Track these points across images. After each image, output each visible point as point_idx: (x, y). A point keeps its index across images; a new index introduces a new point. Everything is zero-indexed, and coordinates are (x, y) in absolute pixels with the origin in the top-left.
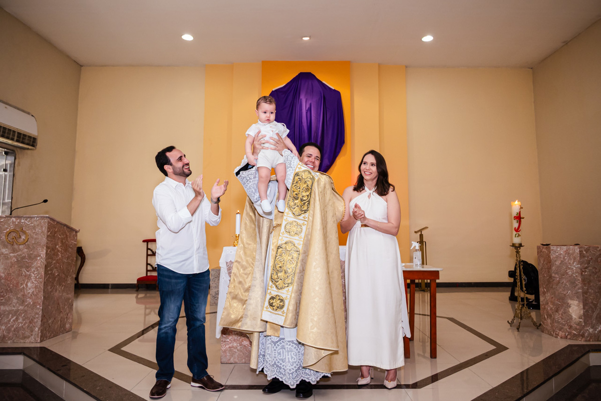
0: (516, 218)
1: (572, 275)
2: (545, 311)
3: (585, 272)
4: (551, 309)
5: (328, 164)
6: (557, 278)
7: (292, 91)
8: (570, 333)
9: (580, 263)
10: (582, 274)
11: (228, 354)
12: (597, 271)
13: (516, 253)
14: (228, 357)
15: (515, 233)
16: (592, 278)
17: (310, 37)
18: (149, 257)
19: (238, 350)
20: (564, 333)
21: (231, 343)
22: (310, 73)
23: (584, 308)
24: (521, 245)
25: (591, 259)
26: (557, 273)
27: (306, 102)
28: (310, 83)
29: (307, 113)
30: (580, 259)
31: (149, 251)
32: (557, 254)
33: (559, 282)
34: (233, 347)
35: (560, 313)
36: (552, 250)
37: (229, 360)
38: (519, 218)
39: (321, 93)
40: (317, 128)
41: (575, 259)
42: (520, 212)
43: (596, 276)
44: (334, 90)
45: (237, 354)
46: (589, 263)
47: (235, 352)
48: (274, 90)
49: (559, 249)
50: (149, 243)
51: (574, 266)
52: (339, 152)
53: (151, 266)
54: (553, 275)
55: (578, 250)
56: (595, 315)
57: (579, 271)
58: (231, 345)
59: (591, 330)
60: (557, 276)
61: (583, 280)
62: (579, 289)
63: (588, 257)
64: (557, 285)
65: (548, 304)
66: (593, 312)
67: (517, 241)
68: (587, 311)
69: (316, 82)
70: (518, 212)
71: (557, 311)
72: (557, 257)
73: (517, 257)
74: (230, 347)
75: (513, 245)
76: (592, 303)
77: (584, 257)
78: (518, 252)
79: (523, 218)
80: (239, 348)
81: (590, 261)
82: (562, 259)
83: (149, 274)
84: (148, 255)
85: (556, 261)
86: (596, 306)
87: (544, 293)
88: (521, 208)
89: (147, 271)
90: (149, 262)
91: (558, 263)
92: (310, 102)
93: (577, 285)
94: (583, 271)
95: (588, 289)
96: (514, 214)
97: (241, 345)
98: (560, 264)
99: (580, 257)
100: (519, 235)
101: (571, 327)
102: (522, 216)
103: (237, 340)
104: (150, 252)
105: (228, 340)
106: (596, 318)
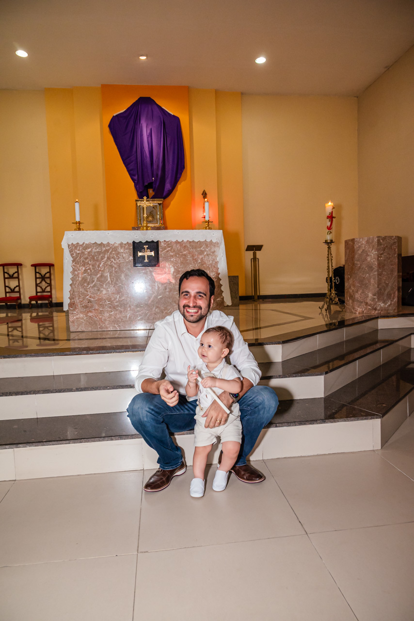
0: (328, 217)
1: (370, 261)
2: (348, 294)
3: (381, 257)
4: (353, 291)
5: (170, 188)
6: (358, 264)
7: (133, 117)
8: (365, 309)
9: (378, 250)
10: (378, 259)
11: (77, 325)
12: (390, 256)
13: (327, 249)
15: (328, 231)
16: (386, 262)
17: (147, 56)
18: (6, 280)
19: (84, 320)
20: (361, 309)
21: (77, 315)
22: (149, 98)
23: (378, 287)
24: (332, 242)
25: (387, 246)
26: (358, 261)
27: (147, 127)
28: (150, 108)
29: (148, 138)
30: (378, 247)
31: (6, 274)
32: (360, 244)
33: (360, 267)
34: (80, 318)
35: (359, 293)
36: (356, 241)
37: (78, 329)
38: (331, 217)
39: (160, 119)
40: (158, 154)
41: (373, 246)
42: (332, 212)
43: (389, 261)
44: (174, 116)
45: (85, 324)
46: (384, 250)
48: (115, 115)
49: (361, 240)
50: (5, 267)
51: (373, 253)
52: (180, 177)
53: (10, 288)
54: (356, 262)
55: (377, 239)
56: (386, 292)
57: (376, 257)
59: (382, 305)
60: (358, 263)
61: (379, 264)
62: (375, 272)
63: (384, 245)
64: (358, 271)
65: (350, 287)
66: (385, 290)
67: (329, 238)
68: (380, 289)
69: (156, 106)
70: (331, 211)
71: (357, 292)
72: (360, 247)
73: (328, 252)
74: (77, 318)
75: (326, 242)
76: (385, 282)
77: (381, 245)
78: (329, 248)
79: (335, 218)
80: (85, 318)
81: (385, 248)
82: (363, 248)
83: (8, 295)
84: (5, 278)
85: (358, 250)
86: (387, 285)
87: (348, 279)
88: (334, 208)
89: (6, 293)
90: (7, 285)
91: (360, 252)
92: (150, 128)
93: (374, 268)
94: (379, 257)
95: (382, 272)
96: (328, 214)
97: (86, 316)
98: (362, 252)
99: (378, 245)
100: (331, 233)
101: (367, 304)
102: (334, 215)
103: (83, 312)
104: (6, 276)
105: (75, 313)
106: (387, 295)
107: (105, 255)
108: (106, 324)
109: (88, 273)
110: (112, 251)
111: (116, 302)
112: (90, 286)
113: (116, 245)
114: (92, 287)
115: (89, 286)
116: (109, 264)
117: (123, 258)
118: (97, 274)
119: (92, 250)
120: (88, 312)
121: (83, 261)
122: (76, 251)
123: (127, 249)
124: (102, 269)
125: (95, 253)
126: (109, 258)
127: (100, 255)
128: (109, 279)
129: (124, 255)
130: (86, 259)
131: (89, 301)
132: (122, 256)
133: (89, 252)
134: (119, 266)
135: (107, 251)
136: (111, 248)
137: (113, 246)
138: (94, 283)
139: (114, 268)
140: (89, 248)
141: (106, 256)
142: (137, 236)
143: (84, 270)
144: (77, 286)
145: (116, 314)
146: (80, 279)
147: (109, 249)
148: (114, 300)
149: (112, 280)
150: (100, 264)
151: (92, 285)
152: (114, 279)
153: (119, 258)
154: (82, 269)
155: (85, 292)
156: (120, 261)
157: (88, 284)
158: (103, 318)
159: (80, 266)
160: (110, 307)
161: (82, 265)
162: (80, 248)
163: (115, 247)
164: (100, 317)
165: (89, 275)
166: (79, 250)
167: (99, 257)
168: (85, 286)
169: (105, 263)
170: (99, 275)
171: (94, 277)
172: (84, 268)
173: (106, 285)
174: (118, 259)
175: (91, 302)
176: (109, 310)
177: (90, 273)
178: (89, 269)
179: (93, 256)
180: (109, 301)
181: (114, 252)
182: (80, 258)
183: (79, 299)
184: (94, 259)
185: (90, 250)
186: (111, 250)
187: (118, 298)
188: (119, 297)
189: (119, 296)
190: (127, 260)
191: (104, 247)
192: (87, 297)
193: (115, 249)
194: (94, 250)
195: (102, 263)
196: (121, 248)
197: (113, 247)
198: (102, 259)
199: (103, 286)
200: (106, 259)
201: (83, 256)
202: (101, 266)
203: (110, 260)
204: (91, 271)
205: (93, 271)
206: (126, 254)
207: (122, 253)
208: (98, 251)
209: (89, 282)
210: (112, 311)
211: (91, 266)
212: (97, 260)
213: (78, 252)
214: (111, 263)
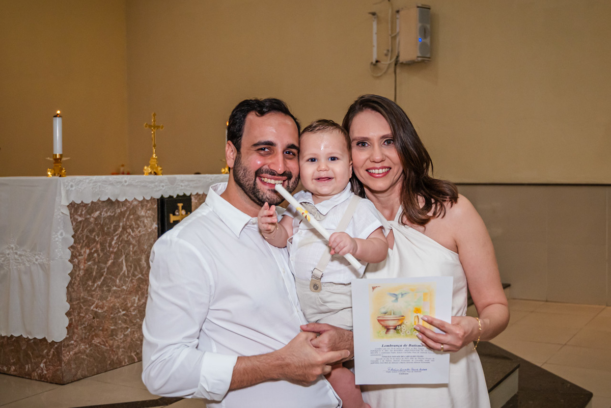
11: (73, 366)
14: (73, 370)
19: (87, 356)
21: (76, 347)
34: (80, 352)
37: (76, 375)
45: (86, 362)
47: (83, 359)
58: (76, 350)
74: (75, 354)
80: (88, 351)
97: (90, 346)
103: (85, 338)
105: (72, 342)
107: (119, 222)
108: (120, 354)
109: (94, 260)
110: (129, 215)
111: (134, 310)
112: (98, 285)
113: (135, 203)
114: (100, 287)
115: (96, 285)
116: (126, 239)
117: (145, 226)
118: (108, 261)
119: (100, 214)
120: (93, 336)
121: (87, 237)
122: (76, 217)
123: (149, 210)
124: (115, 250)
125: (105, 219)
126: (124, 228)
127: (112, 222)
128: (125, 268)
129: (146, 221)
130: (91, 231)
131: (96, 315)
132: (143, 222)
133: (96, 219)
134: (139, 242)
135: (122, 214)
136: (128, 208)
137: (131, 204)
138: (103, 278)
139: (131, 246)
140: (96, 211)
141: (121, 224)
142: (163, 186)
143: (89, 255)
144: (76, 288)
145: (134, 332)
146: (82, 273)
147: (126, 211)
148: (132, 306)
149: (129, 268)
150: (113, 239)
151: (99, 283)
152: (131, 266)
153: (139, 226)
154: (85, 252)
155: (90, 298)
156: (139, 232)
157: (94, 282)
158: (116, 344)
159: (82, 248)
160: (125, 322)
161: (86, 245)
162: (82, 211)
163: (133, 208)
164: (111, 342)
165: (94, 264)
166: (81, 215)
167: (110, 228)
168: (89, 286)
169: (120, 237)
170: (110, 262)
171: (103, 265)
172: (88, 251)
173: (120, 280)
174: (137, 228)
175: (98, 317)
176: (124, 326)
177: (97, 260)
178: (96, 251)
179: (102, 226)
180: (123, 310)
181: (131, 217)
182: (82, 231)
183: (79, 313)
184: (104, 231)
185: (97, 213)
186: (128, 213)
187: (137, 301)
188: (139, 299)
189: (138, 296)
190: (150, 230)
191: (119, 207)
192: (92, 308)
193: (133, 210)
194: (104, 215)
195: (115, 238)
196: (142, 209)
197: (131, 207)
198: (115, 230)
199: (115, 281)
200: (120, 229)
201: (87, 227)
202: (113, 243)
203: (127, 232)
204: (98, 255)
205: (101, 254)
206: (149, 219)
207: (143, 216)
208: (110, 216)
209: (95, 277)
210: (127, 328)
211: (99, 246)
212: (108, 234)
213: (80, 219)
214: (127, 237)
